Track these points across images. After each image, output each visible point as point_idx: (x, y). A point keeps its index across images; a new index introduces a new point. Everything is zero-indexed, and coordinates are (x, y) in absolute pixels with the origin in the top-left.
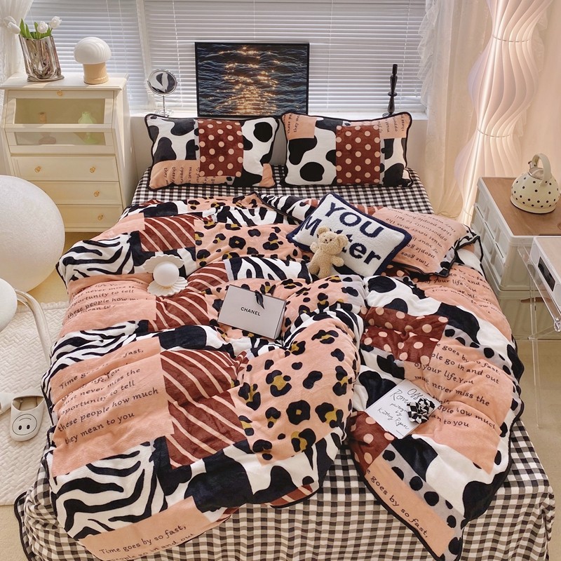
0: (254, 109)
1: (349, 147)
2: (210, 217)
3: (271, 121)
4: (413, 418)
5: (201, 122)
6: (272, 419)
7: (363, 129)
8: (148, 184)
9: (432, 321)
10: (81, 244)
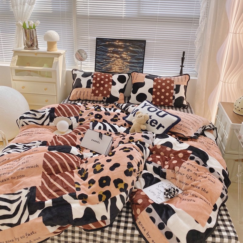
0: (119, 69)
1: (159, 87)
3: (126, 75)
4: (166, 195)
6: (91, 185)
7: (166, 80)
9: (183, 152)
10: (29, 111)
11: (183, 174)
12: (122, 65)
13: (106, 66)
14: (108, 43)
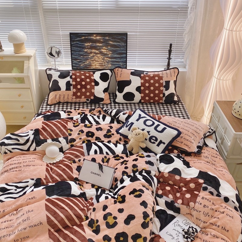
1: (147, 85)
2: (77, 120)
4: (186, 239)
5: (73, 72)
7: (154, 76)
8: (47, 102)
9: (195, 182)
10: (9, 135)
11: (200, 212)
12: (103, 60)
13: (85, 63)
14: (83, 38)
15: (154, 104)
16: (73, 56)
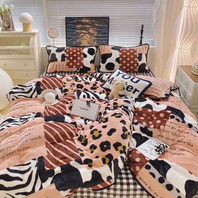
0: (88, 43)
1: (124, 56)
3: (94, 48)
4: (158, 152)
6: (93, 150)
7: (130, 50)
8: (47, 71)
9: (164, 112)
10: (17, 86)
11: (169, 132)
13: (76, 41)
15: (130, 73)
16: (67, 36)
